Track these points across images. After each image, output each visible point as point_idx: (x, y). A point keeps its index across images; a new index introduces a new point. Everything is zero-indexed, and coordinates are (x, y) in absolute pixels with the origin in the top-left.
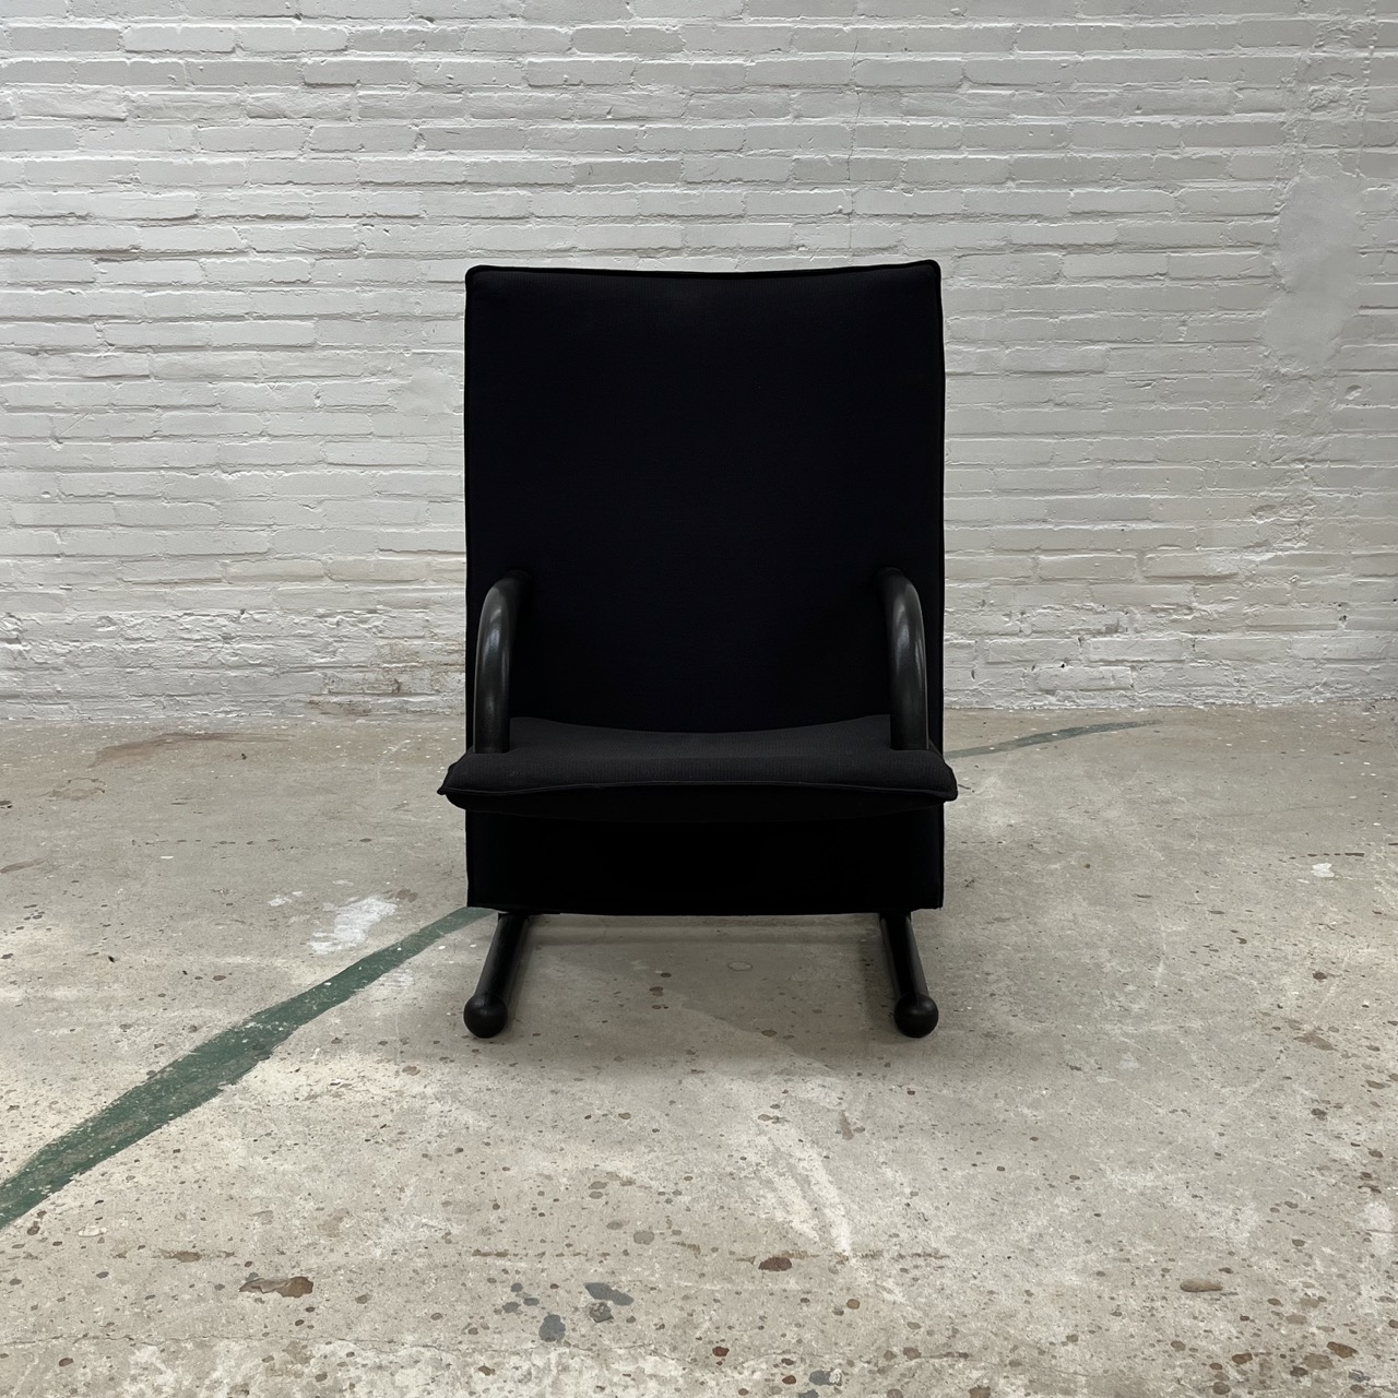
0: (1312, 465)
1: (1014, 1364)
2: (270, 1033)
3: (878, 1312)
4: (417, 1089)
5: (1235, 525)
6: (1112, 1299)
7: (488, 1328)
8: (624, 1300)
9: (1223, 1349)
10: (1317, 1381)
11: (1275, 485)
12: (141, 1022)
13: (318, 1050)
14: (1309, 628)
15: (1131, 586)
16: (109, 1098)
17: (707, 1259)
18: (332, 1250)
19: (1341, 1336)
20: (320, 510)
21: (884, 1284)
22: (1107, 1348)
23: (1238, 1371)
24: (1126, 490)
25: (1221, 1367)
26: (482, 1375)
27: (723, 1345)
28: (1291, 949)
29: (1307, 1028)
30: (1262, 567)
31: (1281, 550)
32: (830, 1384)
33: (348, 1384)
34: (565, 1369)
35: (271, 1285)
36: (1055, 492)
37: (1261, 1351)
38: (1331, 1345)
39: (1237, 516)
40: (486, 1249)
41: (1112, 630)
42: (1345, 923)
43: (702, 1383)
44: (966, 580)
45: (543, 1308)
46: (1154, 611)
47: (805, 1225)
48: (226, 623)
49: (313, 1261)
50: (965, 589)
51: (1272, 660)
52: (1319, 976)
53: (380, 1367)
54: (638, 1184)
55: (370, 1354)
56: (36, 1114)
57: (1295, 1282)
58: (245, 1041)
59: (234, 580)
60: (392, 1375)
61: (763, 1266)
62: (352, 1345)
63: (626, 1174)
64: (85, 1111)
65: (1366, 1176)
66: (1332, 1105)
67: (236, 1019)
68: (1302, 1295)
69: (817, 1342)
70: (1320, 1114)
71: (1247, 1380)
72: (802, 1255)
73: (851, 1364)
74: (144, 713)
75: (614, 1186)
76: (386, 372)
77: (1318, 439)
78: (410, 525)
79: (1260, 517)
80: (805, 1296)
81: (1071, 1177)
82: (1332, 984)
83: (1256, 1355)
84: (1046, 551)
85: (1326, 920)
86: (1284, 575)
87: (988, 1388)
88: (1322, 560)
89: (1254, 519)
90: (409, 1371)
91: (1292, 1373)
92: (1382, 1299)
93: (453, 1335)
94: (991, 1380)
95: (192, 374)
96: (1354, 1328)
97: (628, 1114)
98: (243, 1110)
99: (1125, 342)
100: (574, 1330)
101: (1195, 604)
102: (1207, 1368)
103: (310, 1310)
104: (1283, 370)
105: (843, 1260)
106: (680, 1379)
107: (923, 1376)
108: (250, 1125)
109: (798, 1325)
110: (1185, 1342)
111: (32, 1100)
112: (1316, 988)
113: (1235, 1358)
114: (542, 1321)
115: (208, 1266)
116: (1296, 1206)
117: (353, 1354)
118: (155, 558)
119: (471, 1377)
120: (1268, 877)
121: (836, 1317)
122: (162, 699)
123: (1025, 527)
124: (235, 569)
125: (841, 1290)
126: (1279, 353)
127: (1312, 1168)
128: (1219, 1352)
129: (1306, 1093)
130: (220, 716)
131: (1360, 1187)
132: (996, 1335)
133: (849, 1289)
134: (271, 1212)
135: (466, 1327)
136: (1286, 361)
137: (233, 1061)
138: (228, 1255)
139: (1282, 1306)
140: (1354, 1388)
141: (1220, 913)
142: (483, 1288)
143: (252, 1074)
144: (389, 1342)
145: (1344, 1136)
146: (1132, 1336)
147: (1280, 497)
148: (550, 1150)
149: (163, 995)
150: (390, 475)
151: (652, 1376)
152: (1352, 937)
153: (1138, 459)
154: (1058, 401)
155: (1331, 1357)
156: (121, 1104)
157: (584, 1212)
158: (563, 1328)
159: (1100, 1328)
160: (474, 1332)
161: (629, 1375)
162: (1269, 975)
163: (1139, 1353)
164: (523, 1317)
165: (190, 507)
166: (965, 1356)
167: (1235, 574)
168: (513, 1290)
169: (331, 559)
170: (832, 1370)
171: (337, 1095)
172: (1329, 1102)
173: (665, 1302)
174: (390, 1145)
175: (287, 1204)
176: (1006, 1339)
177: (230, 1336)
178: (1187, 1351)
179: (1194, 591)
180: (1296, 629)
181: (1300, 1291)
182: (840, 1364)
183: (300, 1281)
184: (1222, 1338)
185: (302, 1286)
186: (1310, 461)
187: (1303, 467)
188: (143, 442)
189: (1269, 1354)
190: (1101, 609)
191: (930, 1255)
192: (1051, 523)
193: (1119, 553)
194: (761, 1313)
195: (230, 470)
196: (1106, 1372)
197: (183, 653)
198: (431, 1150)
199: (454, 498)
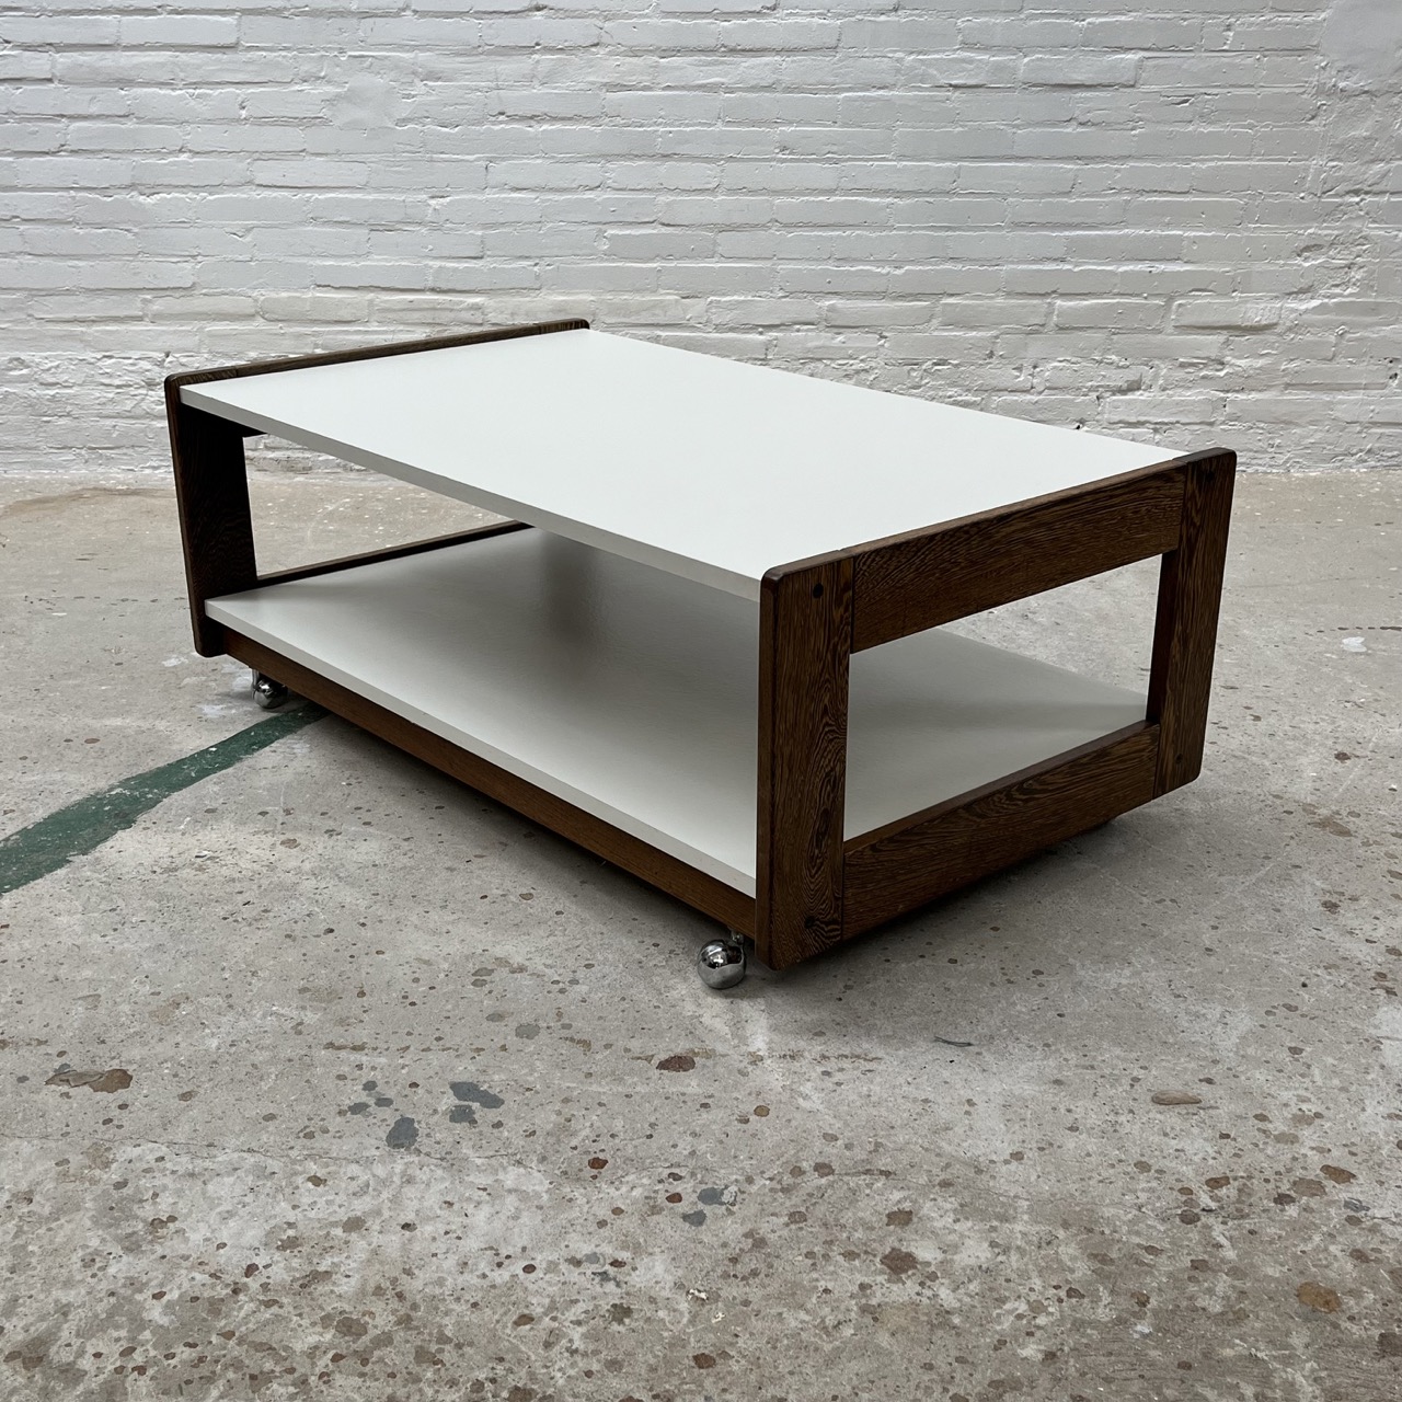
0: (1369, 198)
1: (945, 1184)
2: (136, 799)
3: (789, 1121)
4: (293, 864)
5: (1277, 268)
6: (1069, 1111)
7: (327, 1131)
8: (493, 1102)
9: (1196, 1171)
10: (1305, 1210)
11: (1324, 221)
13: (188, 819)
14: (1356, 387)
15: (1159, 337)
17: (598, 1057)
18: (161, 1040)
19: (1338, 1158)
20: (248, 239)
21: (802, 1088)
22: (1058, 1168)
23: (1211, 1197)
24: (1155, 225)
25: (1191, 1192)
26: (310, 1185)
27: (601, 1156)
28: (1312, 726)
29: (1324, 812)
30: (1304, 316)
31: (1328, 297)
32: (722, 1204)
33: (151, 1193)
34: (410, 1181)
35: (81, 1079)
36: (1077, 226)
37: (1242, 1174)
38: (1326, 1169)
39: (1279, 258)
40: (342, 1041)
41: (1134, 387)
42: (1376, 700)
43: (570, 1200)
44: (973, 328)
45: (397, 1110)
46: (1182, 365)
47: (718, 1019)
48: (149, 367)
49: (136, 1053)
50: (972, 338)
51: (1311, 423)
52: (1342, 757)
53: (192, 1175)
54: (530, 970)
55: (185, 1159)
57: (1286, 1096)
58: (107, 808)
59: (157, 318)
60: (204, 1183)
61: (663, 1065)
62: (164, 1148)
63: (517, 960)
65: (1382, 976)
66: (1347, 897)
67: (102, 784)
68: (1295, 1111)
69: (713, 1155)
70: (1331, 907)
71: (1222, 1208)
72: (709, 1054)
73: (750, 1180)
74: (64, 467)
75: (502, 973)
76: (319, 78)
77: (1379, 167)
78: (351, 256)
79: (1306, 259)
80: (706, 1101)
81: (1033, 972)
82: (1355, 766)
83: (1235, 1179)
84: (1063, 295)
85: (1354, 698)
86: (1329, 326)
87: (911, 1212)
88: (1374, 309)
89: (1299, 260)
90: (225, 1179)
91: (1275, 1201)
92: (1390, 1116)
93: (284, 1139)
94: (914, 1202)
95: (100, 78)
96: (1354, 1149)
97: (531, 894)
98: (88, 883)
99: (1161, 50)
100: (428, 1135)
101: (1228, 358)
102: (1175, 1193)
103: (123, 1107)
104: (1341, 85)
105: (756, 1060)
106: (544, 1194)
107: (834, 1198)
108: (93, 899)
109: (694, 1134)
110: (1151, 1162)
112: (1337, 769)
113: (1208, 1182)
114: (393, 1125)
115: (14, 1055)
116: (1296, 1008)
117: (163, 1158)
118: (69, 292)
119: (297, 1188)
120: (1291, 652)
121: (740, 1126)
122: (83, 452)
123: (1041, 267)
124: (156, 307)
125: (750, 1094)
126: (1340, 65)
127: (1319, 967)
128: (1191, 1174)
129: (1318, 883)
130: (147, 471)
131: (1372, 989)
132: (927, 1150)
133: (759, 1094)
134: (100, 996)
135: (302, 1131)
136: (1346, 73)
137: (89, 830)
138: (40, 1043)
139: (1271, 1122)
140: (1350, 1220)
141: (1232, 688)
142: (330, 1085)
143: (109, 843)
144: (208, 1146)
145: (1357, 932)
146: (1089, 1155)
147: (1331, 235)
148: (434, 932)
149: (24, 758)
150: (326, 199)
151: (510, 1191)
152: (1383, 715)
153: (1170, 189)
154: (1083, 119)
155: (1325, 1182)
157: (461, 1002)
158: (415, 1133)
159: (1051, 1145)
160: (310, 1136)
161: (485, 1189)
162: (1283, 755)
163: (1094, 1175)
164: (371, 1120)
165: (105, 233)
166: (887, 1174)
167: (1276, 324)
168: (364, 1089)
169: (262, 295)
170: (726, 1187)
171: (201, 869)
172: (1343, 894)
173: (542, 1105)
174: (250, 925)
175: (118, 986)
176: (938, 1155)
177: (23, 1135)
178: (1153, 1171)
179: (1227, 342)
180: (1340, 388)
181: (1292, 1104)
182: (737, 1181)
183: (119, 1074)
184: (1196, 1159)
185: (122, 1079)
186: (1367, 193)
187: (1357, 199)
188: (49, 158)
189: (1250, 1177)
190: (1121, 364)
191: (858, 1057)
192: (1069, 262)
193: (1146, 298)
194: (653, 1120)
195: (147, 191)
196: (1053, 1195)
197: (103, 400)
198: (298, 929)
199: (398, 226)
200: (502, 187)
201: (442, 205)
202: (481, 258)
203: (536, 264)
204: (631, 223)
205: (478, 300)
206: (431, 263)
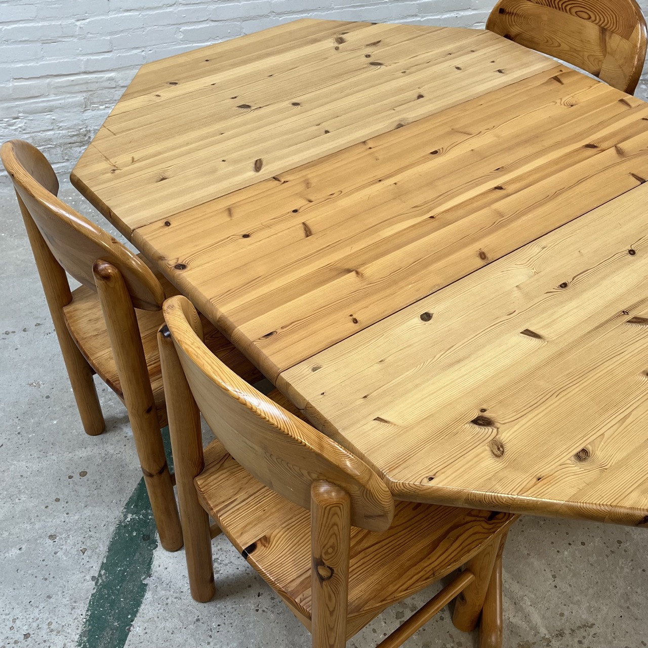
12: (59, 530)
16: (82, 611)
47: (517, 618)
56: (45, 637)
58: (134, 534)
64: (74, 626)
67: (117, 512)
72: (529, 645)
78: (33, 60)
98: (169, 601)
105: (548, 642)
108: (182, 614)
111: (35, 625)
123: (405, 20)
137: (138, 554)
143: (155, 563)
149: (57, 500)
150: (12, 29)
156: (93, 613)
191: (585, 625)
192: (419, 16)
199: (60, 39)
200: (118, 10)
201: (84, 24)
202: (111, 51)
203: (143, 51)
204: (195, 22)
205: (112, 74)
206: (82, 58)
